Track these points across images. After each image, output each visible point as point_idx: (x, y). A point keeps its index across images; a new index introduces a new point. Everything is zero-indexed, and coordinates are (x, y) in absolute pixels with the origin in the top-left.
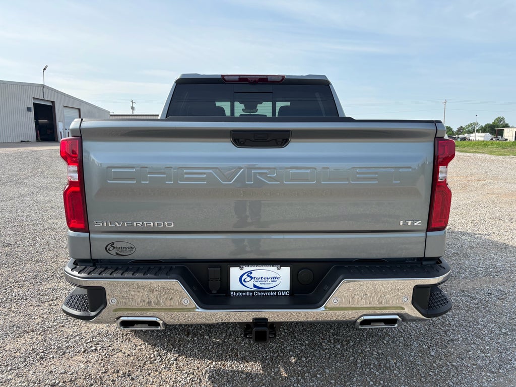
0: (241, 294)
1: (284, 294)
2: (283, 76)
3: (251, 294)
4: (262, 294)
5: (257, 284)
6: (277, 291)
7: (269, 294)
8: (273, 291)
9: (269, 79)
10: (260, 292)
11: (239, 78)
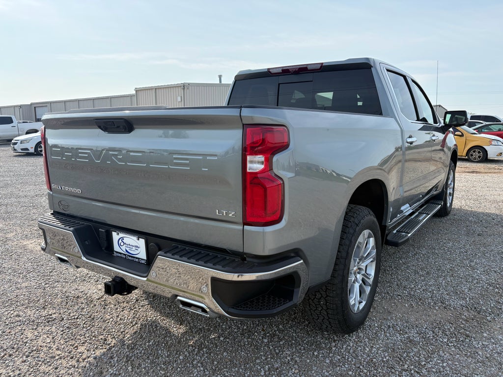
0: (119, 255)
1: (143, 262)
2: (322, 63)
3: (124, 256)
4: (130, 258)
5: (128, 249)
6: (139, 259)
7: (135, 260)
8: (137, 258)
9: (309, 68)
10: (130, 256)
11: (282, 70)
